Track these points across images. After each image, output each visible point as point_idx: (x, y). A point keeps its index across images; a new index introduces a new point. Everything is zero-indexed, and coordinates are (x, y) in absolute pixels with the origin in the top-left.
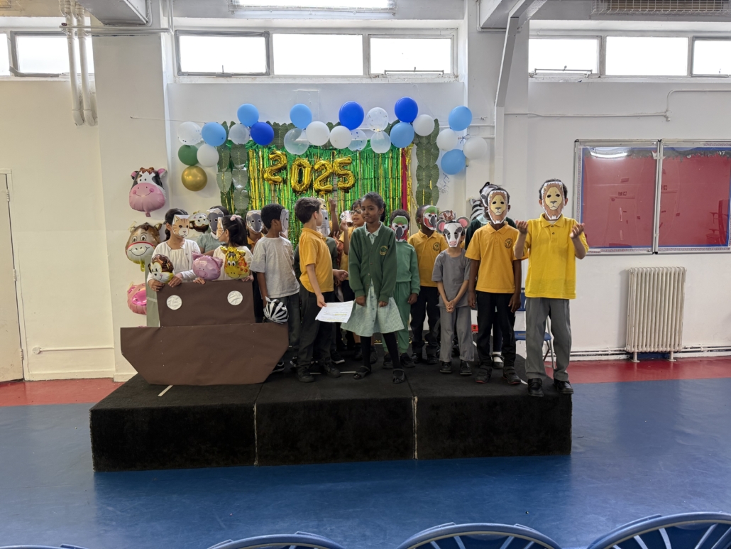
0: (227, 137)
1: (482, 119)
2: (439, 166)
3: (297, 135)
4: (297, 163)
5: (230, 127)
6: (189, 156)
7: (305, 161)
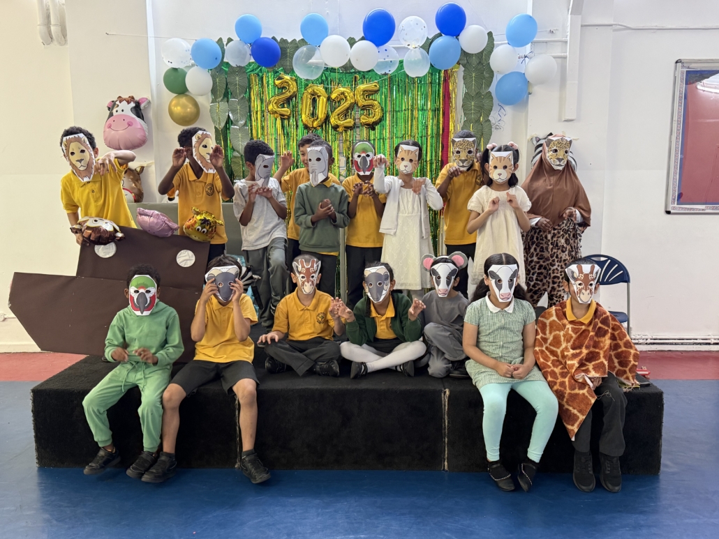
0: (223, 58)
1: (552, 32)
2: (494, 95)
3: (310, 55)
4: (310, 90)
5: (226, 45)
6: (176, 82)
7: (320, 89)
